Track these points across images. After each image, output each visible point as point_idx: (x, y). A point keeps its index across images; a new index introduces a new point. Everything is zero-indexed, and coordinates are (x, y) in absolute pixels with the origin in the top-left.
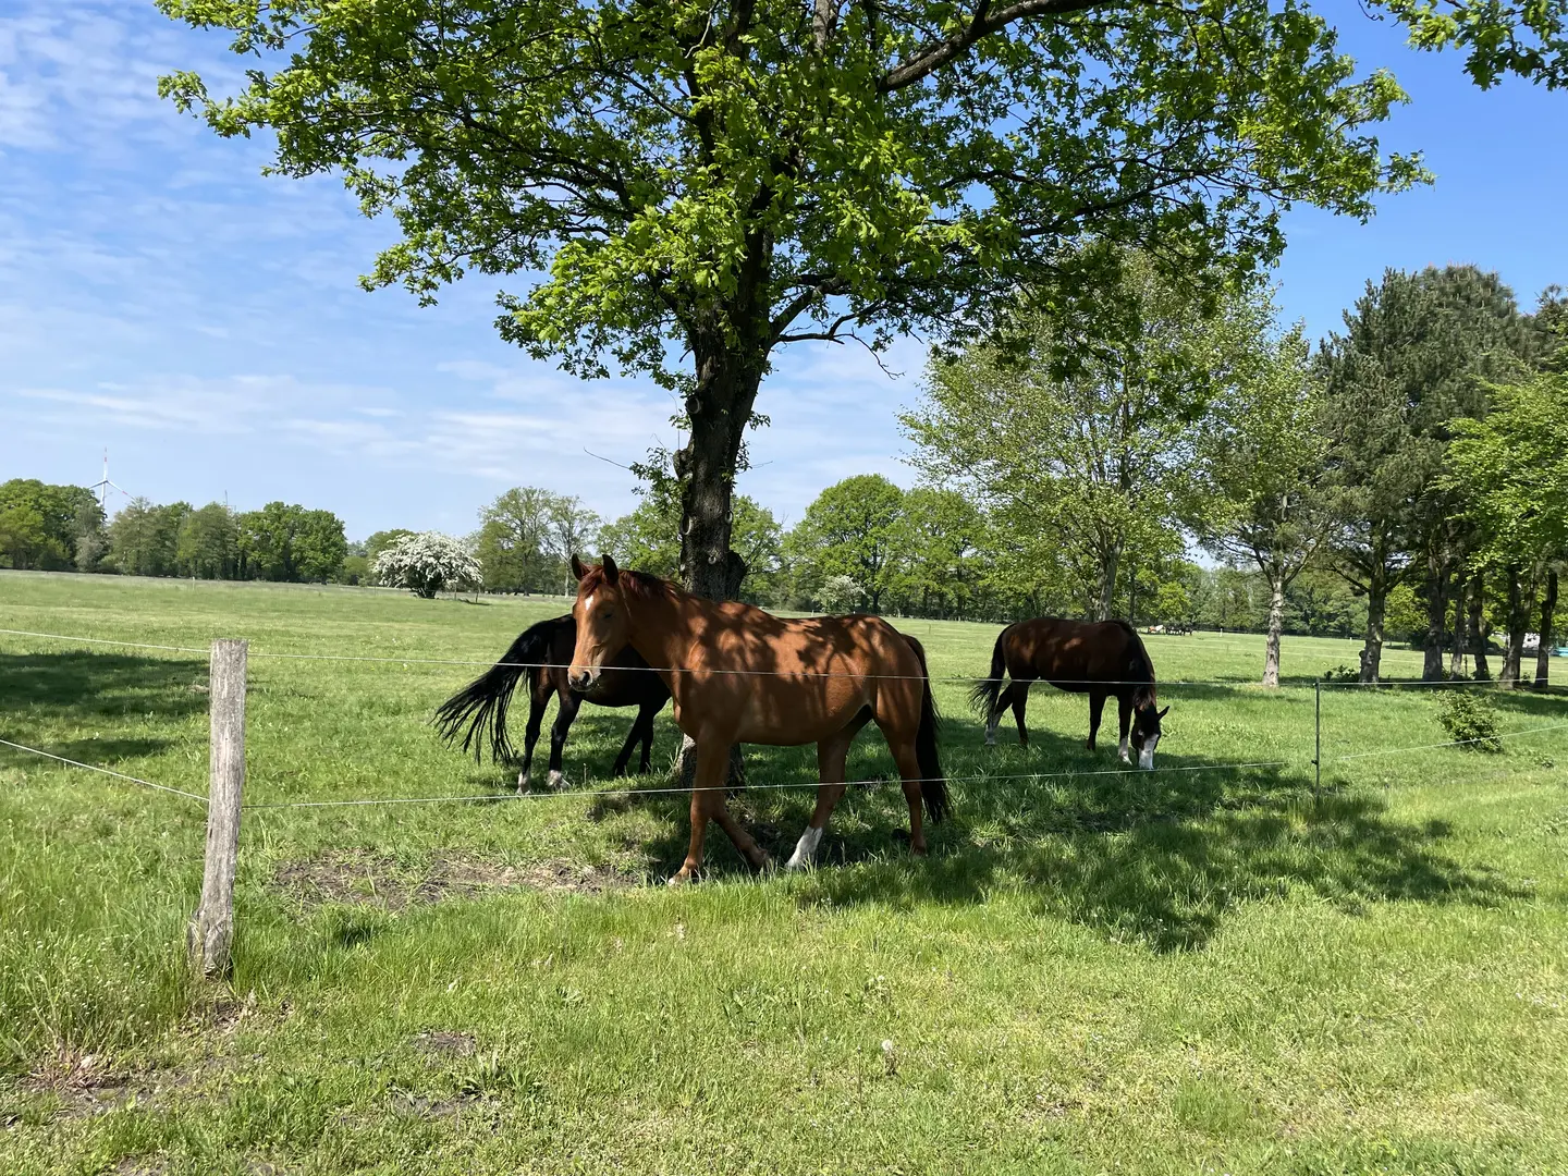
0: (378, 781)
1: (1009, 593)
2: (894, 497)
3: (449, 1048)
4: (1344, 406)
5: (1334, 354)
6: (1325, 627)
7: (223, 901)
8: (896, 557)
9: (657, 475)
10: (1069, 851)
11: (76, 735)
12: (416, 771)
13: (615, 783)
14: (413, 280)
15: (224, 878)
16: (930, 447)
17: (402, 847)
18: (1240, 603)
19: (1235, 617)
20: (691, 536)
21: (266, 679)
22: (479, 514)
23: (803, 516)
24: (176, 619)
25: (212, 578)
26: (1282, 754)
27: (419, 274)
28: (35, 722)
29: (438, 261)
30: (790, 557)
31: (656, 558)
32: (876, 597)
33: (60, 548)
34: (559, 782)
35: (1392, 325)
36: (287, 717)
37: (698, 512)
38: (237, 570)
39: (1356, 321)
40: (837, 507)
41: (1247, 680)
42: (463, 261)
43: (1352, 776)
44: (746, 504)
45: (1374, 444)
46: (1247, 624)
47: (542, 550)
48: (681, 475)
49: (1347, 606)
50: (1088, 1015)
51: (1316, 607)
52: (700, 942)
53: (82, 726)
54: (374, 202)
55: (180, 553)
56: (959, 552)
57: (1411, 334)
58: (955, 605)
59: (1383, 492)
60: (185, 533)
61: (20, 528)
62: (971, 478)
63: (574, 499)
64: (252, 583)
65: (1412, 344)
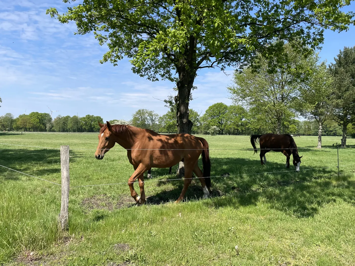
0: (108, 177)
1: (254, 129)
2: (226, 108)
3: (122, 248)
4: (335, 80)
5: (332, 68)
6: (330, 134)
7: (66, 211)
8: (227, 121)
9: (171, 102)
10: (277, 191)
11: (41, 168)
12: (117, 175)
13: (163, 177)
14: (111, 60)
15: (66, 205)
16: (235, 94)
17: (113, 194)
18: (309, 129)
19: (308, 132)
20: (179, 116)
21: (85, 154)
22: (132, 116)
23: (205, 113)
24: (67, 141)
25: (75, 132)
26: (327, 165)
27: (113, 58)
28: (33, 166)
29: (117, 55)
30: (202, 122)
31: (172, 124)
32: (222, 130)
33: (43, 127)
34: (150, 177)
35: (346, 60)
36: (88, 163)
37: (180, 111)
38: (80, 130)
39: (337, 60)
40: (212, 110)
41: (313, 147)
42: (123, 55)
43: (345, 170)
44: (191, 110)
45: (343, 89)
46: (311, 134)
47: (146, 123)
48: (176, 102)
49: (335, 129)
50: (289, 237)
51: (328, 129)
52: (185, 218)
53: (43, 166)
54: (102, 42)
55: (68, 127)
56: (241, 119)
57: (351, 62)
58: (241, 132)
59: (346, 100)
60: (69, 122)
61: (34, 123)
62: (245, 101)
63: (153, 111)
64: (83, 133)
65: (352, 64)
